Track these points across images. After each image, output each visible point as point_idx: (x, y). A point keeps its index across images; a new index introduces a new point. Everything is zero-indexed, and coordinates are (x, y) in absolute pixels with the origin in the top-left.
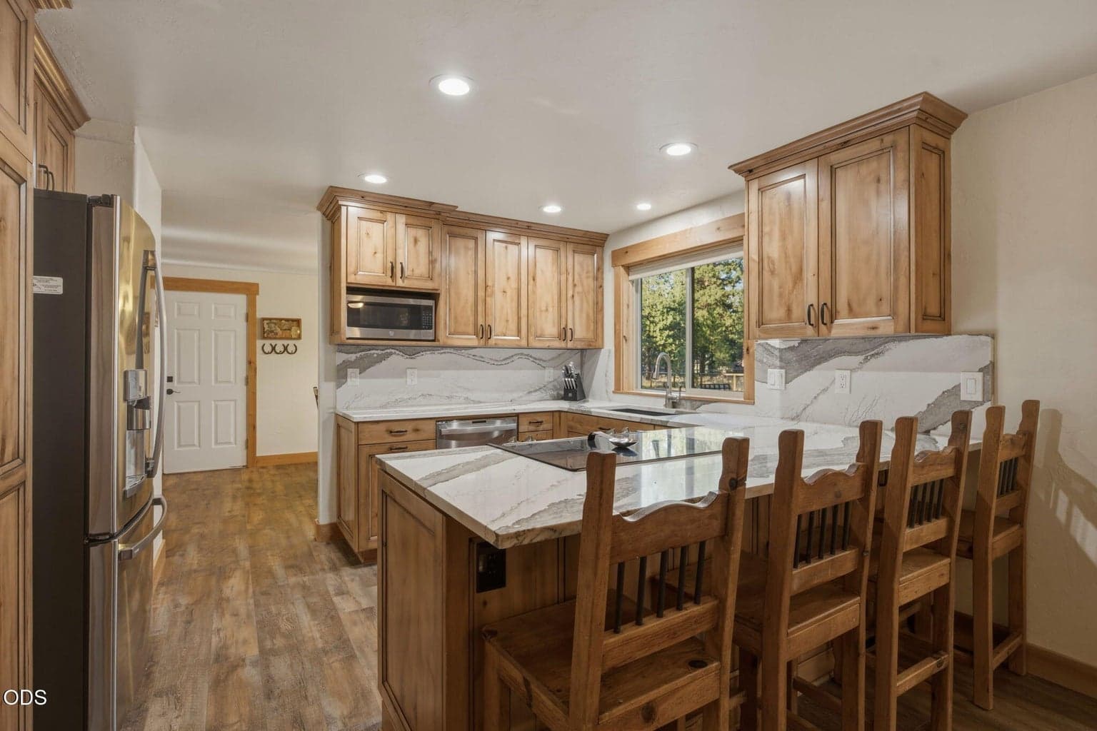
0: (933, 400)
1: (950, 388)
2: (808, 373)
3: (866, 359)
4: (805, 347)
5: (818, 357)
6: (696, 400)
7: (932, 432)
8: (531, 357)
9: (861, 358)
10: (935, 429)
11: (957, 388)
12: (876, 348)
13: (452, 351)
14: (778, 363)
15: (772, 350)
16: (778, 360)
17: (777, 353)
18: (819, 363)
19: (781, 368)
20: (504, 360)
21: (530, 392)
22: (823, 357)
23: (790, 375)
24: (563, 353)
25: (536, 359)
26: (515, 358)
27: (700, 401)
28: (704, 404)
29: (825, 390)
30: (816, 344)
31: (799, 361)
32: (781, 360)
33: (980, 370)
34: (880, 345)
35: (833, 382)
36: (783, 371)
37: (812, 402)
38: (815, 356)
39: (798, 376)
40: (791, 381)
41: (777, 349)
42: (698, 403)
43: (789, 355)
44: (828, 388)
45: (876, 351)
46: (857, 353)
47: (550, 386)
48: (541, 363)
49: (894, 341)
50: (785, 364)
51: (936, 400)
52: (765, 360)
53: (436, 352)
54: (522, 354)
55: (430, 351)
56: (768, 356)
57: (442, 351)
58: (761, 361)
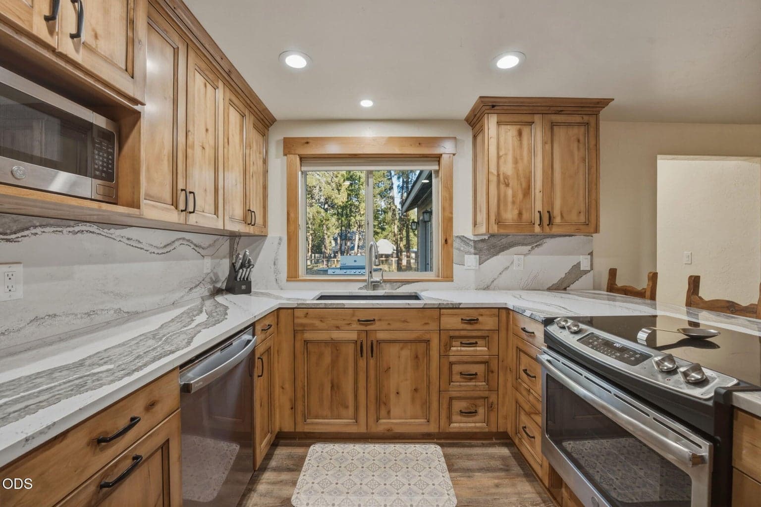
0: (568, 271)
1: (575, 264)
2: (495, 257)
3: (532, 248)
4: (493, 240)
5: (501, 247)
6: (397, 282)
7: (568, 288)
8: (192, 243)
9: (529, 247)
10: (568, 287)
11: (579, 264)
12: (538, 241)
13: (94, 228)
14: (472, 250)
15: (468, 241)
16: (473, 248)
17: (472, 243)
18: (503, 251)
19: (475, 254)
20: (165, 246)
21: (191, 289)
22: (505, 247)
23: (483, 259)
24: (218, 240)
25: (196, 246)
26: (177, 243)
27: (401, 282)
28: (405, 284)
29: (507, 268)
30: (501, 238)
31: (488, 250)
32: (475, 248)
33: (589, 254)
34: (541, 240)
35: (512, 263)
36: (478, 256)
37: (498, 276)
38: (500, 246)
39: (488, 259)
40: (483, 263)
41: (471, 240)
42: (399, 284)
43: (480, 245)
44: (509, 267)
45: (538, 243)
46: (526, 245)
47: (208, 280)
48: (200, 250)
49: (548, 238)
50: (478, 251)
51: (569, 270)
52: (462, 249)
53: (65, 230)
54: (184, 239)
55: (51, 225)
56: (464, 246)
57: (77, 229)
58: (459, 250)
